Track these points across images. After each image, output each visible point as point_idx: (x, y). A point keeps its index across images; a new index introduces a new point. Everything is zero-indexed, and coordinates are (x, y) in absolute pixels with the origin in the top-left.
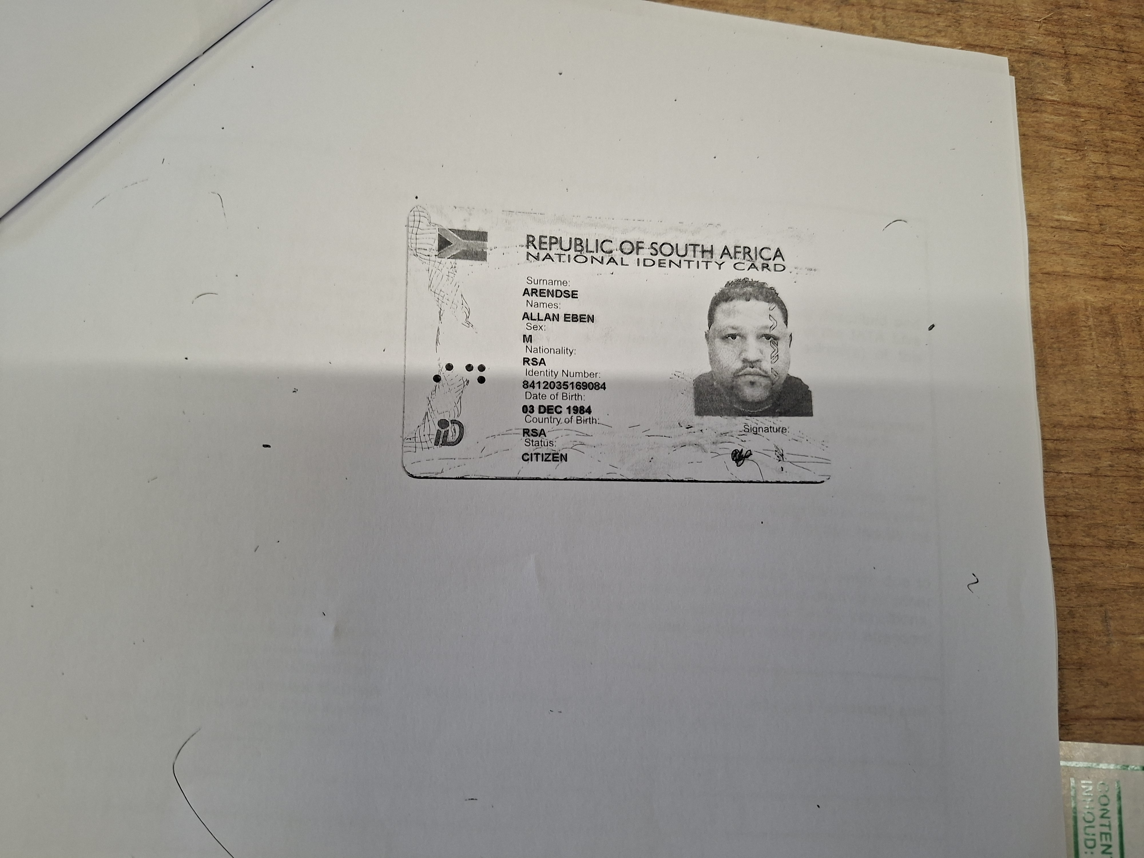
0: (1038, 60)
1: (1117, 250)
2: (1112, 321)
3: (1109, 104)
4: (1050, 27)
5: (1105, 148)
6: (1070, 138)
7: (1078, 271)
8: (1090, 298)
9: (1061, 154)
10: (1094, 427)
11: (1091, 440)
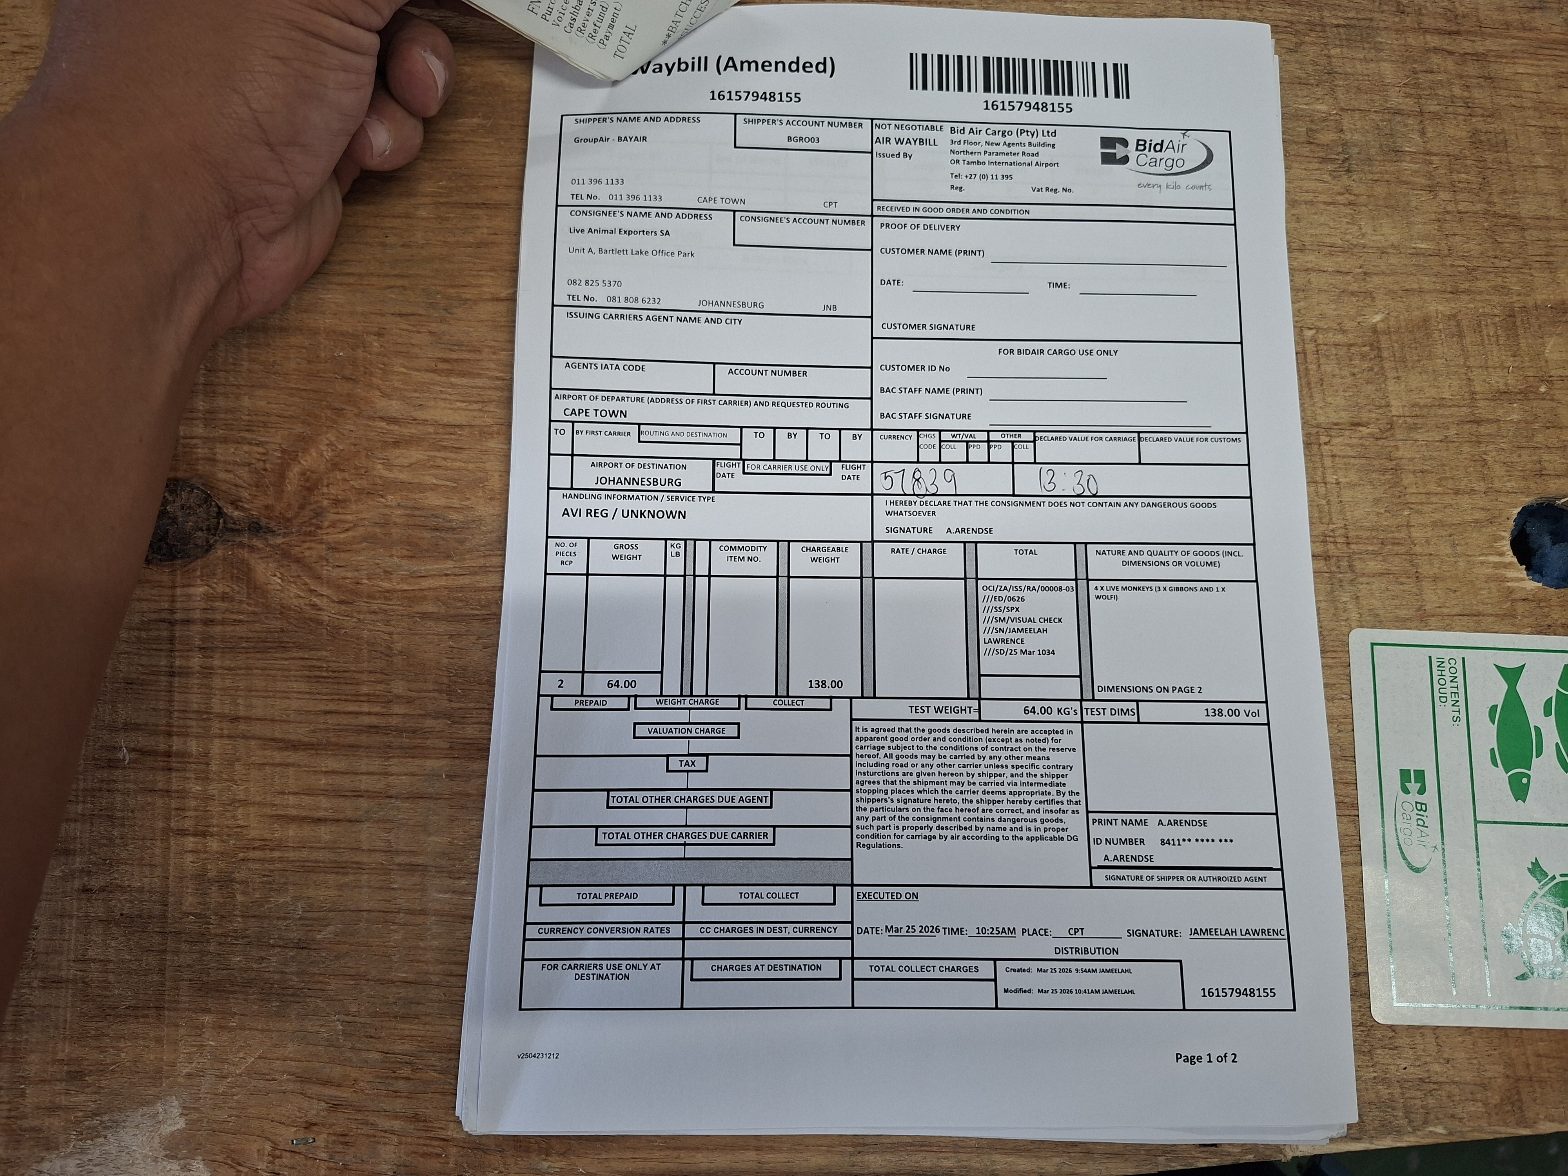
0: (1398, 118)
1: (1463, 269)
2: (1458, 325)
3: (1457, 152)
4: (1408, 90)
5: (1453, 188)
6: (1424, 181)
7: (1431, 287)
8: (1441, 308)
9: (1417, 195)
10: (1444, 406)
11: (1442, 416)
